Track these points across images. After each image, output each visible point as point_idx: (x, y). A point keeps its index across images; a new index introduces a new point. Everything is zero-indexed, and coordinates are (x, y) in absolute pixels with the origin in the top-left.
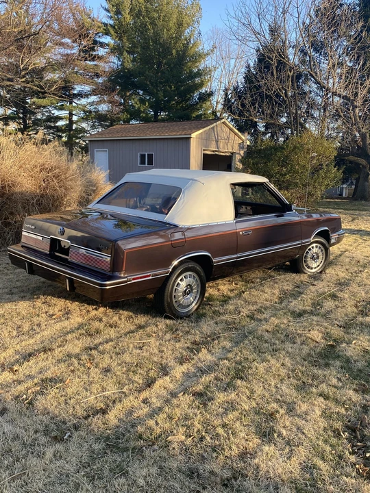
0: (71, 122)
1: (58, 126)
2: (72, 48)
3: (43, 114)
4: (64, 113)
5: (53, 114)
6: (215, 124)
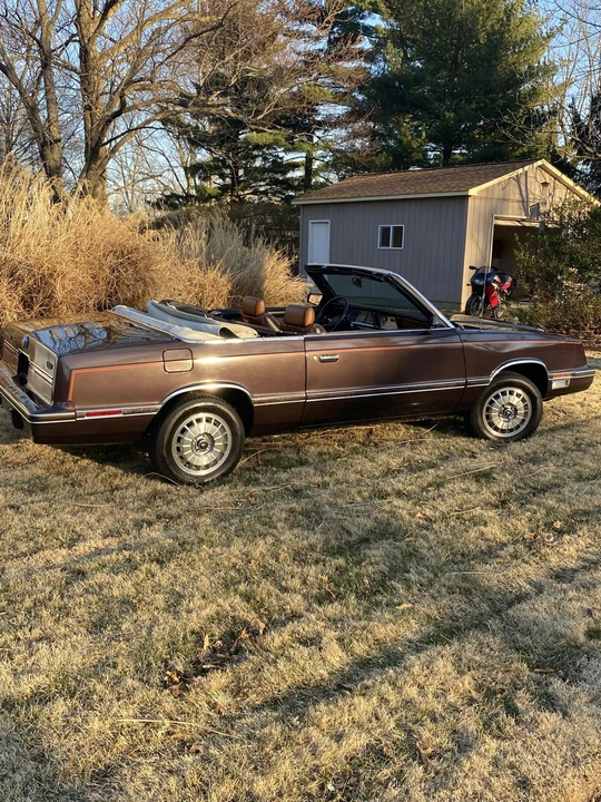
0: (309, 172)
1: (289, 179)
2: (317, 39)
3: (265, 159)
4: (299, 157)
5: (281, 158)
6: (520, 171)
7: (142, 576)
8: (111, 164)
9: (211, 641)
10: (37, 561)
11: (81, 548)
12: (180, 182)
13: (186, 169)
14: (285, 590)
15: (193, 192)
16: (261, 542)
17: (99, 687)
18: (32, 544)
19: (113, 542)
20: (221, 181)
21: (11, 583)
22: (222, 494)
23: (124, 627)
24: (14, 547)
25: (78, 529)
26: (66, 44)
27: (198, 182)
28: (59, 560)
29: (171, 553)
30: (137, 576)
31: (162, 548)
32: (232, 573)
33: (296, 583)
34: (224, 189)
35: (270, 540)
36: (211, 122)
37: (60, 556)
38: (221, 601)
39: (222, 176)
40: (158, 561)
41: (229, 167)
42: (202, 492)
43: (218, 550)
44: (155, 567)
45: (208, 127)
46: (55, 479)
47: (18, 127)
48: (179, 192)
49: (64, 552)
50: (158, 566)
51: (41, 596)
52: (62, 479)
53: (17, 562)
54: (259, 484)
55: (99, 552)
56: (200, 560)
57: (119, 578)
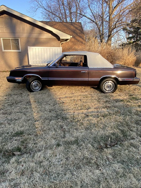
7: (99, 120)
8: (113, 38)
9: (111, 139)
10: (81, 111)
11: (90, 110)
12: (125, 41)
13: (127, 38)
14: (132, 131)
15: (128, 43)
16: (128, 117)
17: (83, 144)
18: (81, 108)
19: (96, 110)
20: (134, 40)
21: (75, 115)
22: (121, 104)
23: (92, 131)
24: (78, 108)
25: (90, 106)
26: (107, 17)
27: (129, 41)
28: (85, 112)
29: (106, 115)
30: (98, 119)
31: (105, 114)
32: (119, 123)
33: (135, 129)
34: (134, 42)
35: (130, 117)
36: (133, 29)
37: (85, 111)
38: (115, 130)
39: (134, 39)
40: (103, 116)
41: (136, 37)
42: (117, 102)
43: (117, 117)
44: (102, 118)
45: (132, 30)
46: (89, 95)
47: (98, 34)
48: (125, 43)
49: (86, 110)
50: (103, 118)
51: (79, 119)
52: (90, 96)
53: (77, 111)
54: (130, 102)
55: (92, 112)
56: (112, 118)
57: (94, 119)
